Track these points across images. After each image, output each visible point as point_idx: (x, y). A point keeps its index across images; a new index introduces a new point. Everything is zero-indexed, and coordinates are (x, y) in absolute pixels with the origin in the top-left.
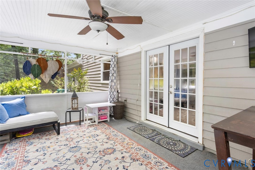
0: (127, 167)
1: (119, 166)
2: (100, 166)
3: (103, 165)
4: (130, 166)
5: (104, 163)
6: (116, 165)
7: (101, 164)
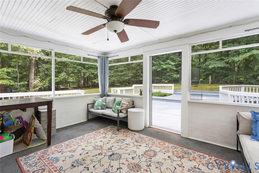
0: (84, 170)
1: (93, 169)
2: (112, 166)
3: (110, 167)
4: (81, 172)
5: (110, 169)
6: (96, 170)
7: (112, 168)
